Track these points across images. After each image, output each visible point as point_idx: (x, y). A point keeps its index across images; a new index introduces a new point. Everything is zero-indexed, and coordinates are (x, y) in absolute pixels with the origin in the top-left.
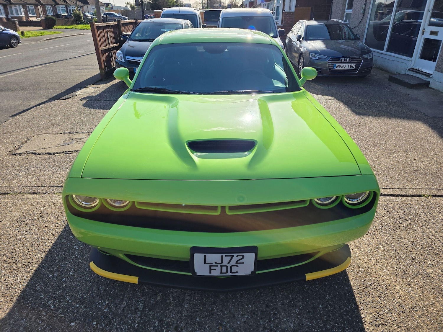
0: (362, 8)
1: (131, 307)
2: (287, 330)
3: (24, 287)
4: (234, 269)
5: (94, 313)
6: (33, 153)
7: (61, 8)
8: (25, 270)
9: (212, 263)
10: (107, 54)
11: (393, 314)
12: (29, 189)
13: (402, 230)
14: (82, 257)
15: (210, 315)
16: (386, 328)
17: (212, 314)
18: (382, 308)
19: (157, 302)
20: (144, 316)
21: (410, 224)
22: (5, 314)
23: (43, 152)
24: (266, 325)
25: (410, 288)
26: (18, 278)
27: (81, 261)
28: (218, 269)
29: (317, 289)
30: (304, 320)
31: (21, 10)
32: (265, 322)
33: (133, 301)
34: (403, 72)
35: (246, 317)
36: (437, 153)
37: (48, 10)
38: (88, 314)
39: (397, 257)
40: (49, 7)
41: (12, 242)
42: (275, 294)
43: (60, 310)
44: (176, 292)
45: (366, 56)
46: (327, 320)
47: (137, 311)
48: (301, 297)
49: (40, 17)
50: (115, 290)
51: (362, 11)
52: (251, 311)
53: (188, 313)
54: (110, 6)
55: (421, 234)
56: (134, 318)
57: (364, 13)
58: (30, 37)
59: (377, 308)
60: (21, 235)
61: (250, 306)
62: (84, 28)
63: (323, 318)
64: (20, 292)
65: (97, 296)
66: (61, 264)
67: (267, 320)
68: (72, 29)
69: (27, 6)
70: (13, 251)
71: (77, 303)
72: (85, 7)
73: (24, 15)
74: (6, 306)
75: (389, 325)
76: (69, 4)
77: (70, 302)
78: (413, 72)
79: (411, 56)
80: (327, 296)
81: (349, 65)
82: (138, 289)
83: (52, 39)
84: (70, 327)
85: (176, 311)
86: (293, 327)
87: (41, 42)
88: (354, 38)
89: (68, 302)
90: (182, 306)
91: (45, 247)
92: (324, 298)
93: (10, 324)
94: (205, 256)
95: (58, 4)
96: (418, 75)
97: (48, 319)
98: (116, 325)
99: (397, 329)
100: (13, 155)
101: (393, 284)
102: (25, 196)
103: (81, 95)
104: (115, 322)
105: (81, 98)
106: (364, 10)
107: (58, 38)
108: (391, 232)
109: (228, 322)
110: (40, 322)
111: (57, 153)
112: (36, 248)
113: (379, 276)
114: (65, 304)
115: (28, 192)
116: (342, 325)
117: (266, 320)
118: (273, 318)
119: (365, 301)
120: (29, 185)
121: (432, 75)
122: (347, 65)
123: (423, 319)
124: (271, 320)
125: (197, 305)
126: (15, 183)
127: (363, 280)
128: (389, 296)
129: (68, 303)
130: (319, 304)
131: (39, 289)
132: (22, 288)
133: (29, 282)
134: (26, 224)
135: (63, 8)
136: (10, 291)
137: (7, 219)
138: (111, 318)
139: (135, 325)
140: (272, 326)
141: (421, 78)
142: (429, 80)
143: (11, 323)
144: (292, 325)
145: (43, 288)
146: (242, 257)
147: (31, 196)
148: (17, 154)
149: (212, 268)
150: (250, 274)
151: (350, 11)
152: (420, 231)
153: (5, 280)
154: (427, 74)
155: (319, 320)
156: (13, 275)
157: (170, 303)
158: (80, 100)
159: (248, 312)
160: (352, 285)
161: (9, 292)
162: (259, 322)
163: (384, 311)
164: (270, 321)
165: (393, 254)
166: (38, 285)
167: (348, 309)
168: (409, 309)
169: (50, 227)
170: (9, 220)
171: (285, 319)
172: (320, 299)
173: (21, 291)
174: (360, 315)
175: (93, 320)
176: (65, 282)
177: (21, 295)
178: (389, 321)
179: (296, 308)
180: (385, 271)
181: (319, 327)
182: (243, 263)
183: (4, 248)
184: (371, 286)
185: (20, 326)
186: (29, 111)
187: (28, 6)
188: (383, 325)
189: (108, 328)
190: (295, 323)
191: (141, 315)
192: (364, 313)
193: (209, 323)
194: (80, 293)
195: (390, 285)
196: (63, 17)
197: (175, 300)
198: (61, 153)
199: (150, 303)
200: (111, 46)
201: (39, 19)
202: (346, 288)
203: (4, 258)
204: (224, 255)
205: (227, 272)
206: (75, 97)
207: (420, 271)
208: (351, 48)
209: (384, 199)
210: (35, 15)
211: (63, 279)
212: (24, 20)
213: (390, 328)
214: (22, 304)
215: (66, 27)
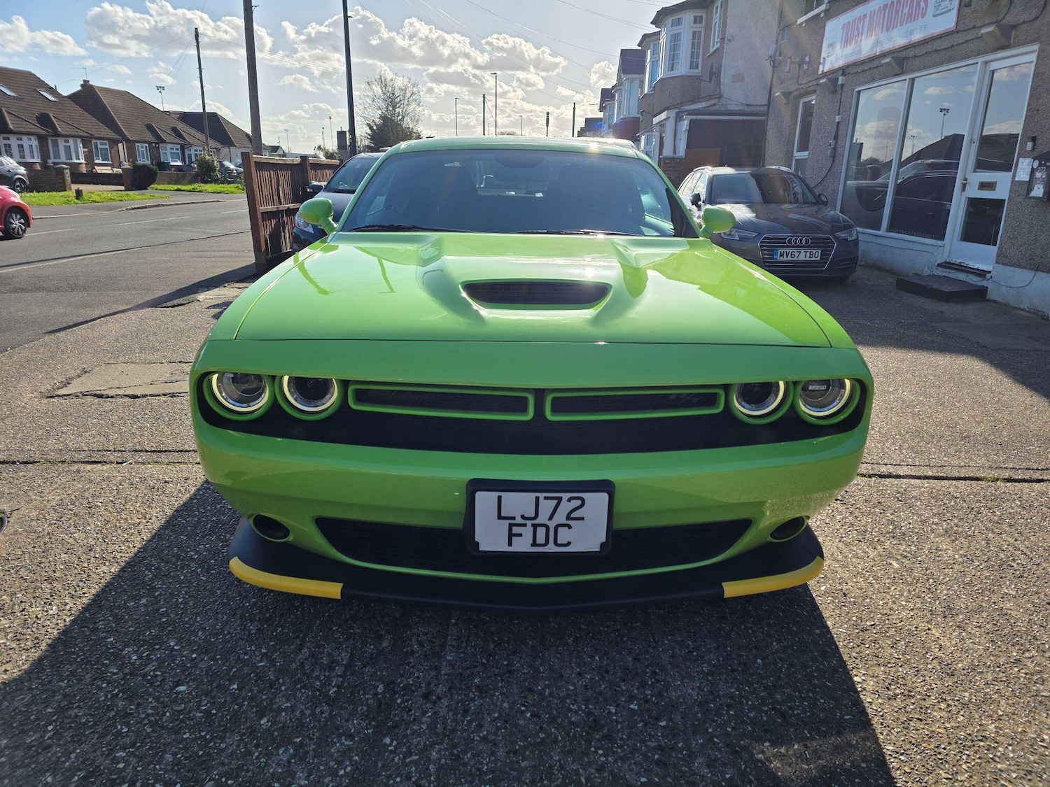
0: (830, 145)
1: (321, 659)
2: (685, 701)
3: (68, 623)
4: (564, 535)
5: (234, 670)
6: (95, 395)
7: (169, 152)
8: (70, 593)
9: (514, 518)
10: (274, 222)
11: (928, 678)
12: (84, 454)
13: (939, 535)
14: (208, 571)
15: (504, 674)
16: (912, 701)
17: (510, 672)
18: (901, 666)
19: (382, 651)
20: (352, 674)
21: (957, 526)
22: (20, 671)
23: (118, 393)
24: (636, 691)
25: (964, 634)
26: (54, 608)
27: (204, 579)
28: (527, 532)
29: (750, 631)
30: (723, 685)
31: (79, 149)
32: (632, 687)
33: (325, 648)
34: (927, 272)
35: (589, 677)
36: (1010, 409)
37: (139, 154)
38: (218, 671)
39: (931, 580)
40: (142, 148)
41: (42, 544)
42: (654, 638)
43: (153, 664)
44: (426, 634)
45: (842, 235)
46: (774, 686)
47: (335, 665)
48: (715, 645)
49: (119, 167)
50: (283, 628)
51: (829, 152)
52: (600, 668)
53: (454, 669)
54: (279, 152)
55: (983, 542)
56: (329, 678)
57: (834, 156)
58: (94, 201)
59: (889, 666)
60: (64, 532)
61: (597, 658)
62: (219, 190)
63: (766, 681)
64: (56, 632)
65: (242, 639)
66: (156, 583)
67: (637, 684)
68: (193, 191)
69: (93, 141)
70: (43, 560)
71: (193, 652)
72: (225, 151)
73: (83, 161)
74: (24, 657)
75: (919, 697)
76: (189, 143)
77: (176, 650)
78: (948, 270)
79: (941, 236)
80: (774, 644)
81: (806, 252)
82: (337, 627)
83: (146, 207)
84: (175, 693)
85: (426, 666)
86: (698, 697)
87: (121, 213)
88: (814, 201)
89: (172, 649)
90: (440, 657)
91: (120, 554)
92: (767, 647)
93: (30, 689)
94: (500, 498)
95: (164, 142)
96: (961, 276)
97: (122, 679)
98: (286, 690)
99: (937, 704)
100: (47, 397)
101: (923, 626)
102: (75, 467)
103: (210, 301)
104: (283, 684)
105: (208, 305)
106: (835, 149)
107: (159, 206)
108: (915, 538)
109: (548, 686)
110: (104, 685)
111: (152, 395)
112: (97, 556)
113: (892, 612)
114: (164, 653)
115: (82, 460)
116: (811, 695)
117: (635, 684)
118: (651, 679)
119: (861, 654)
120: (86, 448)
121: (990, 272)
122: (802, 251)
123: (997, 688)
124: (646, 684)
125: (475, 656)
126: (51, 444)
127: (854, 618)
128: (915, 646)
129: (171, 651)
130: (756, 657)
131: (103, 626)
132: (61, 625)
133: (79, 615)
134: (76, 515)
135: (175, 151)
136: (34, 630)
137: (31, 506)
138: (272, 677)
139: (330, 690)
140: (648, 695)
141: (968, 280)
142: (984, 283)
143: (33, 687)
144: (694, 694)
145: (114, 625)
146: (578, 503)
147: (89, 467)
148: (58, 396)
149: (516, 530)
150: (599, 550)
151: (804, 154)
152: (980, 538)
153: (23, 610)
154: (979, 272)
155: (755, 686)
156: (43, 603)
157: (413, 652)
158: (208, 308)
159: (594, 669)
160: (829, 625)
161: (32, 631)
162: (620, 687)
163: (905, 672)
164: (643, 685)
165: (921, 575)
166: (100, 621)
167: (822, 667)
168: (964, 670)
169: (132, 519)
170: (36, 508)
171: (679, 683)
172: (758, 649)
173: (59, 631)
174: (851, 679)
175: (231, 681)
176: (166, 614)
177: (59, 638)
178: (918, 690)
179: (704, 663)
180: (904, 603)
181: (756, 697)
182: (582, 519)
183: (21, 555)
184: (874, 628)
185: (54, 692)
186: (90, 323)
187: (96, 141)
188: (905, 696)
189: (264, 695)
190: (702, 690)
191: (345, 672)
192: (860, 675)
193: (502, 687)
194: (200, 633)
195: (916, 628)
196: (173, 169)
197: (424, 647)
198: (159, 395)
199: (365, 652)
200: (284, 206)
201: (118, 171)
202: (818, 631)
203: (21, 573)
204: (542, 495)
205: (547, 542)
206: (196, 303)
207: (984, 605)
208: (811, 219)
209: (896, 482)
210: (110, 162)
211: (162, 610)
212: (84, 169)
213: (920, 702)
214: (62, 653)
215: (179, 187)
